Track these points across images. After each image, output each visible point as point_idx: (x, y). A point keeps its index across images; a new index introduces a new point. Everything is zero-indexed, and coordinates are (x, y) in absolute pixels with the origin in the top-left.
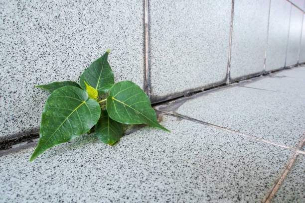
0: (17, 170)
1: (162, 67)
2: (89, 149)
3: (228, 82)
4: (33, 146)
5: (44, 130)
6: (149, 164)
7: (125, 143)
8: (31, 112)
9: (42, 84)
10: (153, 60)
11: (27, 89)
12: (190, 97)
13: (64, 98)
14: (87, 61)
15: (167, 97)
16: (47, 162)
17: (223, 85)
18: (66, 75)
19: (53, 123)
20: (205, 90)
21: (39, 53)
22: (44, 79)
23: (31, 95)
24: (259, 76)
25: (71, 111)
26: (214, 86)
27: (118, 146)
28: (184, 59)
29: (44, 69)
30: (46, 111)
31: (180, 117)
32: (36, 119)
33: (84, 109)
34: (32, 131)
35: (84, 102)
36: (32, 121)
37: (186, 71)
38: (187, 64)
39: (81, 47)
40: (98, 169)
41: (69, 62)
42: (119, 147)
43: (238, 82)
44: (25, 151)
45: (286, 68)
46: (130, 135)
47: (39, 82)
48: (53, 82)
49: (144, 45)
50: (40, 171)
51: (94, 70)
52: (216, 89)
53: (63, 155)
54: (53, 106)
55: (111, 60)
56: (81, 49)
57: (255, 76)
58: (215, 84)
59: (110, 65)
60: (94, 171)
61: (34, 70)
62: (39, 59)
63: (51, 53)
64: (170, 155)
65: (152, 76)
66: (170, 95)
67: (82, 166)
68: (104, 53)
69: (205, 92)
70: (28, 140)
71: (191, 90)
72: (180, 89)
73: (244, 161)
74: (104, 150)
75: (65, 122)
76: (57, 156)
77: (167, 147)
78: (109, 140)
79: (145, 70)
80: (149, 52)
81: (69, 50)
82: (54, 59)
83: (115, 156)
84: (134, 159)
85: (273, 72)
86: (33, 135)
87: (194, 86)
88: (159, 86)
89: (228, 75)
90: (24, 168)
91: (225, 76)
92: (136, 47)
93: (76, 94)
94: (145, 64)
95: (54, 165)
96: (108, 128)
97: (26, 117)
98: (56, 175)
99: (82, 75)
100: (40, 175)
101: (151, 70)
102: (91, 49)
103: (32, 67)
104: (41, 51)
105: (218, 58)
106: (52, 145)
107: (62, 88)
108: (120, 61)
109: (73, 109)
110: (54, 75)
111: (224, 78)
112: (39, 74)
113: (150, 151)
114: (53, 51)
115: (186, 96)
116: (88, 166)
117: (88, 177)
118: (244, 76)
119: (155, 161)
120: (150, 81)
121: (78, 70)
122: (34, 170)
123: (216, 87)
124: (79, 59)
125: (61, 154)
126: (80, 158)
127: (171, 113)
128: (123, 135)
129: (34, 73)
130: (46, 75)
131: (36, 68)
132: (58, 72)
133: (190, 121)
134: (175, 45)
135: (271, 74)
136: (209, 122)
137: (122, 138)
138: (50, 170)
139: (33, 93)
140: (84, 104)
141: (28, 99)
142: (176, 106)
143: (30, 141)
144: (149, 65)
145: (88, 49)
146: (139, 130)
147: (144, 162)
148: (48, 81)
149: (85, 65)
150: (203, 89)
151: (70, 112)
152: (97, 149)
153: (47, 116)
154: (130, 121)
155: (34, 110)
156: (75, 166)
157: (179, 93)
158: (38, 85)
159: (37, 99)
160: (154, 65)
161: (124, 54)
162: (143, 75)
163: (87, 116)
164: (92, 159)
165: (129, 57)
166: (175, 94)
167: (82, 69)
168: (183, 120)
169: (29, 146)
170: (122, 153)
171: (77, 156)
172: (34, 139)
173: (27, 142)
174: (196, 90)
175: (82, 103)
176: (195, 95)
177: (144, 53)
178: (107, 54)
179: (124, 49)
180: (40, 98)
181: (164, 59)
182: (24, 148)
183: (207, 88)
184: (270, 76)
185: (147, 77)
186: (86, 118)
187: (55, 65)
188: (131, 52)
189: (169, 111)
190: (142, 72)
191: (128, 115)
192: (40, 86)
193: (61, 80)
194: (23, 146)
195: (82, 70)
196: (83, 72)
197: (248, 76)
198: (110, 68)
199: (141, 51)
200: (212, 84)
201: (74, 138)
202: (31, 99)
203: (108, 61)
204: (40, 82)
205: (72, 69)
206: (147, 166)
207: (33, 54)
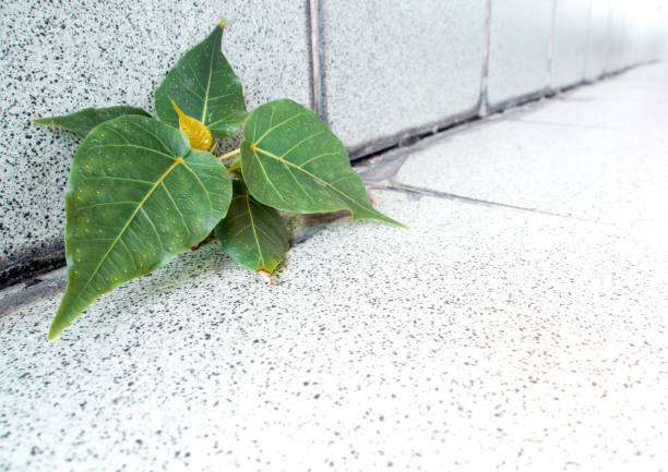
0: (12, 370)
1: (349, 72)
2: (210, 288)
3: (483, 112)
4: (44, 293)
5: (78, 245)
6: (394, 314)
7: (305, 264)
8: (25, 197)
9: (49, 115)
10: (330, 54)
11: (8, 131)
12: (411, 147)
13: (123, 150)
14: (169, 49)
15: (363, 147)
16: (98, 336)
17: (474, 118)
18: (116, 88)
19: (100, 223)
20: (440, 130)
21: (34, 23)
22: (56, 101)
23: (20, 148)
24: (538, 99)
25: (149, 187)
26: (456, 121)
27: (286, 274)
28: (397, 53)
29: (51, 70)
30: (76, 189)
31: (412, 192)
32: (41, 217)
33: (182, 179)
34: (34, 252)
35: (180, 160)
36: (31, 225)
37: (401, 82)
38: (402, 66)
39: (150, 8)
40: (256, 341)
41: (120, 53)
42: (293, 275)
43: (500, 111)
44: (24, 309)
45: (584, 83)
46: (309, 243)
47: (40, 109)
48: (80, 109)
49: (308, 13)
50: (84, 365)
51: (190, 76)
52: (461, 127)
53: (141, 310)
54: (94, 174)
55: (230, 49)
56: (150, 15)
57: (532, 99)
58: (459, 116)
59: (230, 62)
60: (249, 348)
61: (24, 75)
62: (36, 40)
63: (69, 23)
64: (435, 285)
65: (328, 93)
66: (370, 144)
67: (208, 337)
68: (213, 28)
69: (440, 134)
70: (25, 277)
71: (413, 130)
72: (390, 128)
73: (625, 283)
74: (254, 286)
75: (135, 219)
76: (124, 316)
77: (420, 264)
78: (261, 258)
79: (312, 78)
80: (321, 30)
81: (119, 17)
82: (79, 41)
83: (290, 301)
84: (347, 303)
85: (564, 90)
86: (37, 262)
87: (419, 120)
88: (344, 121)
89: (483, 94)
90: (34, 359)
91: (477, 97)
92: (290, 17)
93: (154, 139)
94: (311, 63)
95: (124, 342)
96: (251, 228)
97: (13, 213)
98: (139, 371)
99: (161, 89)
100: (87, 377)
101: (327, 80)
102: (178, 17)
103: (16, 63)
104: (40, 15)
105: (463, 54)
106: (108, 286)
107: (113, 123)
108: (251, 54)
109: (153, 179)
110: (81, 87)
111: (475, 102)
112: (41, 85)
113: (380, 279)
114: (74, 17)
115: (404, 145)
116: (226, 337)
117: (238, 367)
118: (513, 99)
119: (408, 305)
120: (324, 107)
121: (147, 76)
122: (65, 364)
123: (462, 123)
124: (148, 43)
125: (133, 308)
126: (194, 316)
127: (386, 183)
128: (291, 244)
129: (25, 83)
130: (59, 89)
131: (30, 66)
132: (93, 80)
133: (441, 200)
134: (378, 15)
135: (562, 95)
136: (489, 200)
137: (291, 252)
138: (115, 360)
139: (25, 141)
140: (180, 164)
141: (12, 160)
142: (388, 168)
143: (31, 281)
144: (322, 66)
145: (169, 15)
146: (325, 228)
147: (378, 311)
148: (65, 107)
149: (165, 62)
150: (435, 129)
151: (146, 188)
152: (233, 286)
153: (82, 205)
154: (310, 205)
155: (34, 193)
156: (189, 340)
157: (388, 139)
158: (38, 118)
159: (39, 161)
160: (333, 65)
161: (262, 34)
162: (309, 91)
163: (196, 197)
164: (229, 315)
165: (275, 42)
166: (380, 140)
167: (156, 72)
168: (425, 198)
169: (34, 294)
170: (306, 291)
171: (184, 311)
172: (44, 273)
173: (24, 285)
174: (422, 132)
175: (172, 161)
176: (420, 143)
177: (309, 33)
178: (218, 32)
179: (260, 21)
180: (48, 155)
181: (354, 50)
182: (19, 302)
183: (444, 125)
184: (562, 99)
185: (318, 98)
186: (194, 203)
187: (82, 59)
188: (278, 29)
189: (379, 180)
190: (307, 84)
191: (300, 191)
192: (47, 121)
193: (101, 104)
194: (16, 296)
195: (159, 75)
196: (160, 80)
197: (520, 98)
198: (230, 70)
199: (302, 27)
200: (453, 117)
201: (167, 260)
202: (23, 162)
203: (224, 52)
204: (44, 108)
205: (131, 72)
206: (390, 319)
207: (17, 26)
